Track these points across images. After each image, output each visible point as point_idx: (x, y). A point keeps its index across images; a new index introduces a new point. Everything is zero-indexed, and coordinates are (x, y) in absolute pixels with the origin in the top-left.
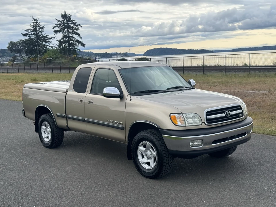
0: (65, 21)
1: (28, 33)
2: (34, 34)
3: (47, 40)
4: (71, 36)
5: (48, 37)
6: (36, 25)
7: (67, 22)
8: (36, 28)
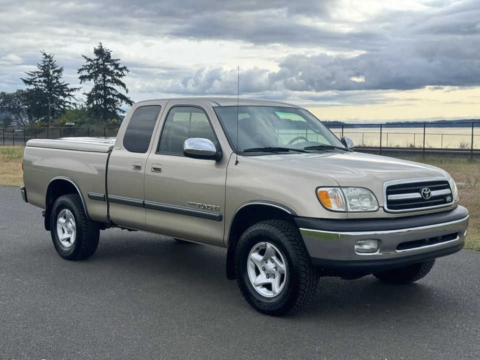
0: (101, 60)
1: (33, 79)
2: (44, 81)
3: (67, 93)
4: (109, 87)
5: (68, 86)
6: (48, 65)
7: (104, 62)
8: (48, 71)
